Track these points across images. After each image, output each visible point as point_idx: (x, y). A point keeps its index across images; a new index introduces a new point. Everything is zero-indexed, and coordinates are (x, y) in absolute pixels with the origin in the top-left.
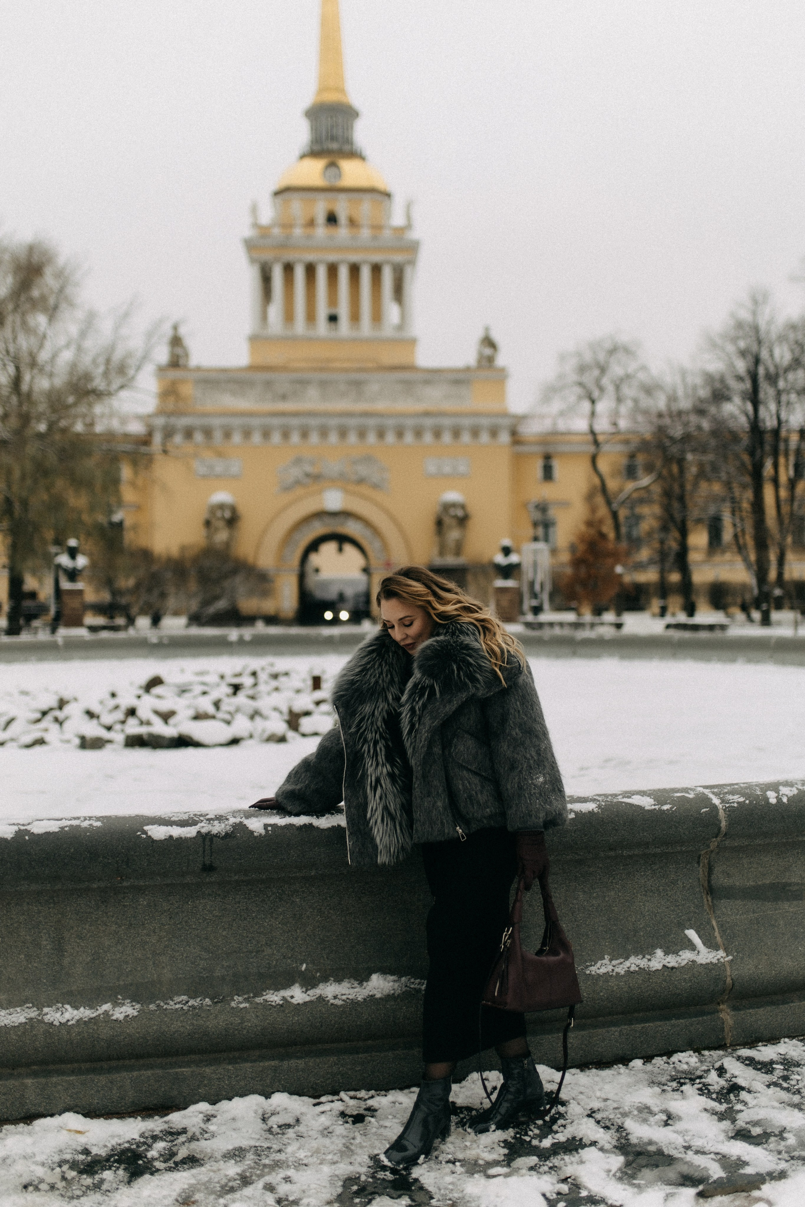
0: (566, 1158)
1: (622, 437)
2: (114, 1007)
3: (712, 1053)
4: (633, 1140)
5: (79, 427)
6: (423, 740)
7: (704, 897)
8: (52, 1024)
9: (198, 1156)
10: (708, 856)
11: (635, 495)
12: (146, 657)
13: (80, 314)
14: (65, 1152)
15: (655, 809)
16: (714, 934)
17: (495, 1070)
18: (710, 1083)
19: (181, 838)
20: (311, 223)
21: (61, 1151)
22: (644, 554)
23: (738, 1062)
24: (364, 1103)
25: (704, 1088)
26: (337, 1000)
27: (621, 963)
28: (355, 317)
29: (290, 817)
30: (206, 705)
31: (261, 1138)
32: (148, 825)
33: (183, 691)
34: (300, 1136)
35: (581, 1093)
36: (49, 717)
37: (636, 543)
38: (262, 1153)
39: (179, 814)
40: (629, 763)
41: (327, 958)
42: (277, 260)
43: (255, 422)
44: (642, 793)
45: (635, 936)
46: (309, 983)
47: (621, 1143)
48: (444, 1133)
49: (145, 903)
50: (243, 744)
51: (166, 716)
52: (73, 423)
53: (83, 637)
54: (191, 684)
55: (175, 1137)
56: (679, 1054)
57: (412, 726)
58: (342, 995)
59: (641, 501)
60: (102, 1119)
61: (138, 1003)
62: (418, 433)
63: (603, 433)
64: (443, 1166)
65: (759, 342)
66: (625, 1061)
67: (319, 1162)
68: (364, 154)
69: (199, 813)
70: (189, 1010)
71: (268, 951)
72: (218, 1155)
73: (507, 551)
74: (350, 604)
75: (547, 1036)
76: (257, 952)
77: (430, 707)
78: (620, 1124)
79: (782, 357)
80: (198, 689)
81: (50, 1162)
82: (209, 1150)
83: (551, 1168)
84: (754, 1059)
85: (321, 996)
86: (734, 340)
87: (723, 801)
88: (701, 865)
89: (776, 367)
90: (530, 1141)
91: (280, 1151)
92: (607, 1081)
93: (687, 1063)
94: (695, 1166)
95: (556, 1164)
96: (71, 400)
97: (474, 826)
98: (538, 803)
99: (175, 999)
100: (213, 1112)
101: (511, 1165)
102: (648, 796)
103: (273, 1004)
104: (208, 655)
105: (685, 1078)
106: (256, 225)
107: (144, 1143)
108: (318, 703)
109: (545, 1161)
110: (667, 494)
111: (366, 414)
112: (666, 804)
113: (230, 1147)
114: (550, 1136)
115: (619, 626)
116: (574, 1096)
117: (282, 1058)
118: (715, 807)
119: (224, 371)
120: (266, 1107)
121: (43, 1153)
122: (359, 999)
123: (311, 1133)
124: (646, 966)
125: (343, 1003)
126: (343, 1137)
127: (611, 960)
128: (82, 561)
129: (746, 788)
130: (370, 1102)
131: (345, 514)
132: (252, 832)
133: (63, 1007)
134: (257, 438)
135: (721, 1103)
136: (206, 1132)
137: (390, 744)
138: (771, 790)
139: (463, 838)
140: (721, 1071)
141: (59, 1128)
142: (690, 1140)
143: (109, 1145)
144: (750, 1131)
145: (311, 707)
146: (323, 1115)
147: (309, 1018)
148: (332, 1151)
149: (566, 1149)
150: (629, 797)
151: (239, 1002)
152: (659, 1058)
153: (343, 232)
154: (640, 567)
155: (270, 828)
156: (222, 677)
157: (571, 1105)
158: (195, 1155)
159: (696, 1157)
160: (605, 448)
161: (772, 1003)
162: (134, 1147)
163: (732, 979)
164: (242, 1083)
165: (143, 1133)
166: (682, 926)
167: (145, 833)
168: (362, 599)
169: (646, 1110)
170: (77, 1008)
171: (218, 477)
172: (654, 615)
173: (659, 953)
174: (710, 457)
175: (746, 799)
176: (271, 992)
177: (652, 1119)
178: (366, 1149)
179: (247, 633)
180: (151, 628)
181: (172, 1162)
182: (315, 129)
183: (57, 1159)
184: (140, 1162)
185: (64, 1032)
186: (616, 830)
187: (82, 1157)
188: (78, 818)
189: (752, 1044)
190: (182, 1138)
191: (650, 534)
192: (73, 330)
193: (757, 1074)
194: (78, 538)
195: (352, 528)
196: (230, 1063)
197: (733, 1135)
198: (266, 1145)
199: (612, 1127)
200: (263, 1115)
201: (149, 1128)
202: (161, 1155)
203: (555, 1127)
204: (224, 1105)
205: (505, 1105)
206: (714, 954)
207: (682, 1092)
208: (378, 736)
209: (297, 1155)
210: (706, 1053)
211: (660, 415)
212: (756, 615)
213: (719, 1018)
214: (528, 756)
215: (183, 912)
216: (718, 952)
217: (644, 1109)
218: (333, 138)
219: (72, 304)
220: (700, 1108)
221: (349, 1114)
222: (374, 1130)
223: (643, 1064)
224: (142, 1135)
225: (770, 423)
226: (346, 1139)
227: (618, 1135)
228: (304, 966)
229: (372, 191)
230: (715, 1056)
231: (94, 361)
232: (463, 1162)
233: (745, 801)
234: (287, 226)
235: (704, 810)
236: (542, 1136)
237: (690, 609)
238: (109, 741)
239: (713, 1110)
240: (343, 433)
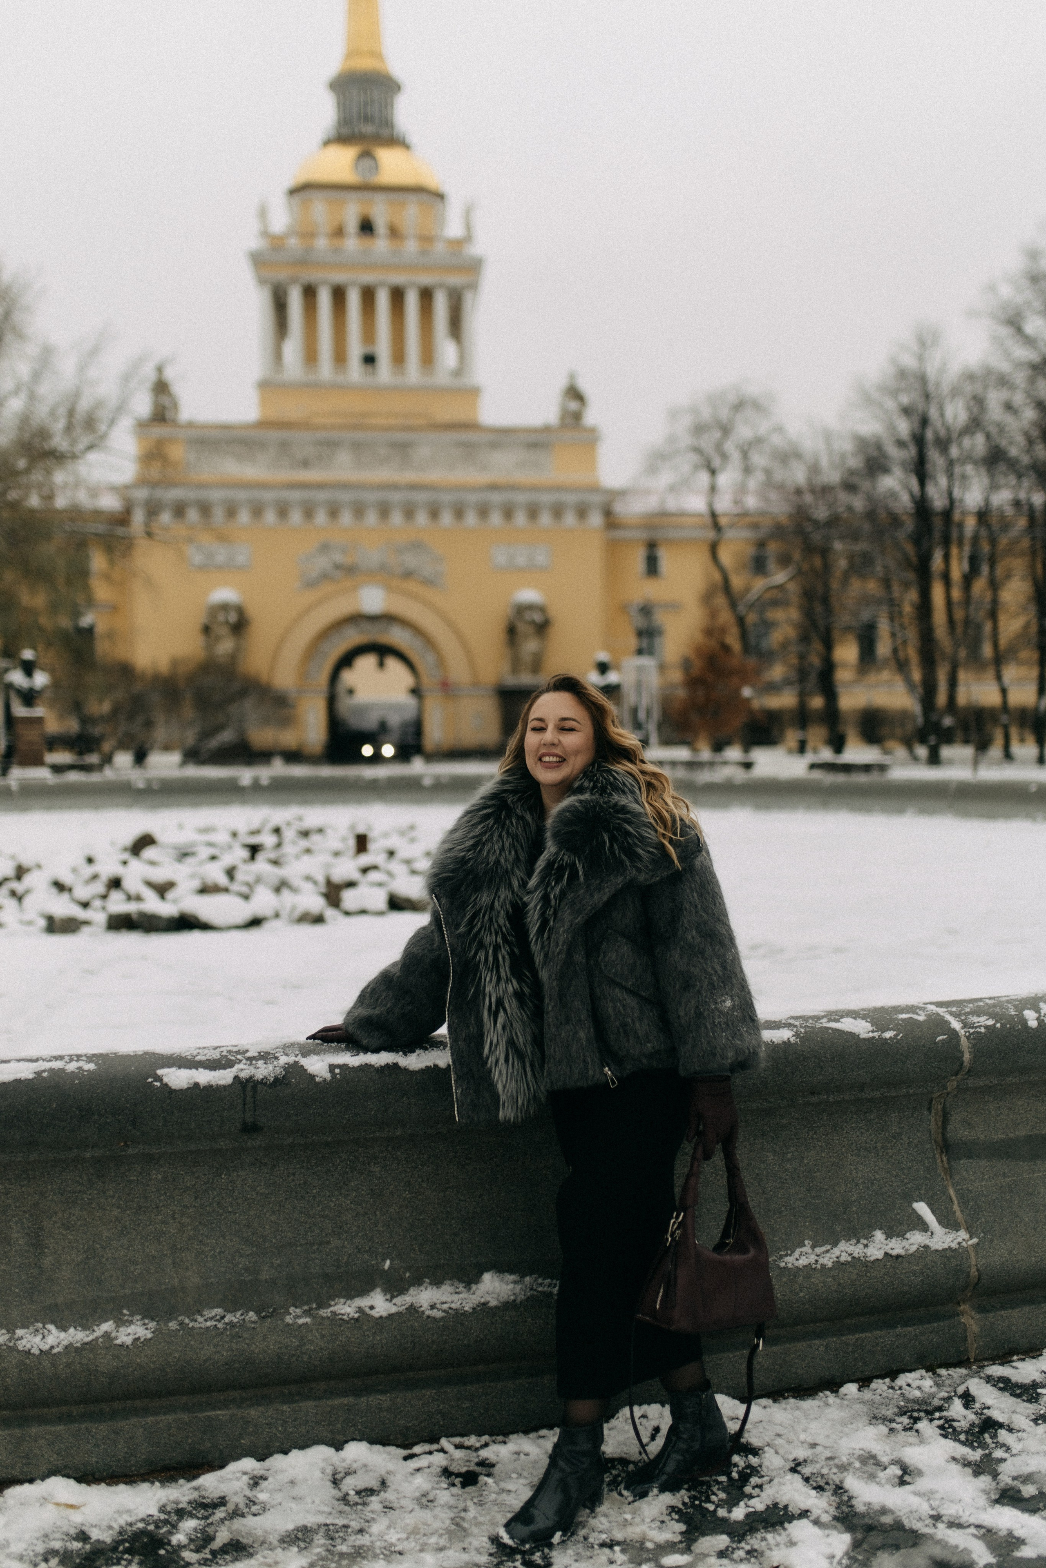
0: (769, 1536)
1: (748, 520)
2: (118, 1327)
3: (952, 1371)
4: (860, 1508)
5: (34, 501)
6: (561, 943)
7: (937, 1156)
8: (28, 1353)
9: (244, 1541)
10: (942, 1101)
11: (768, 595)
12: (129, 806)
13: (32, 349)
14: (51, 1537)
15: (874, 1037)
16: (952, 1208)
17: (656, 1403)
18: (955, 1418)
19: (211, 1086)
20: (339, 232)
21: (46, 1536)
22: (777, 672)
23: (989, 1386)
24: (475, 1454)
25: (947, 1426)
26: (435, 1311)
27: (827, 1251)
28: (399, 357)
29: (365, 1053)
30: (216, 874)
31: (334, 1512)
32: (162, 1067)
33: (184, 854)
34: (388, 1508)
35: (779, 1435)
36: (4, 891)
37: (767, 657)
38: (337, 1535)
39: (206, 1051)
40: (781, 951)
41: (421, 1252)
42: (294, 280)
43: (268, 496)
44: (854, 1014)
45: (845, 1213)
46: (395, 1288)
47: (842, 1513)
48: (593, 1501)
49: (160, 1177)
50: (267, 926)
51: (162, 889)
52: (27, 495)
53: (45, 779)
54: (193, 844)
55: (210, 1511)
56: (908, 1374)
57: (544, 923)
58: (443, 1303)
59: (775, 603)
60: (103, 1484)
61: (153, 1319)
62: (483, 512)
63: (726, 515)
64: (596, 1552)
65: (927, 396)
66: (834, 1385)
67: (418, 1548)
68: (407, 140)
69: (235, 1049)
70: (225, 1329)
71: (335, 1242)
72: (273, 1539)
73: (603, 668)
74: (395, 736)
75: (725, 1355)
76: (320, 1244)
77: (570, 896)
78: (838, 1483)
79: (955, 417)
80: (204, 852)
81: (31, 1553)
82: (260, 1533)
83: (748, 1552)
84: (1010, 1380)
85: (412, 1305)
86: (894, 393)
87: (965, 1025)
88: (933, 1111)
89: (948, 429)
90: (715, 1511)
91: (361, 1531)
92: (812, 1417)
93: (919, 1388)
94: (951, 1546)
95: (756, 1547)
96: (22, 464)
97: (629, 1067)
98: (723, 1037)
99: (205, 1313)
100: (262, 1472)
101: (692, 1548)
102: (863, 1019)
103: (345, 1317)
104: (212, 804)
105: (919, 1410)
106: (265, 234)
107: (166, 1522)
108: (365, 871)
109: (740, 1542)
110: (808, 595)
111: (413, 487)
112: (888, 1029)
113: (290, 1526)
114: (742, 1504)
115: (748, 766)
116: (768, 1440)
117: (356, 1393)
118: (954, 1033)
119: (226, 427)
120: (338, 1463)
121: (20, 1540)
122: (466, 1308)
123: (404, 1502)
124: (862, 1255)
125: (443, 1314)
126: (450, 1507)
127: (813, 1247)
128: (40, 679)
129: (994, 1006)
130: (484, 1453)
131: (388, 619)
132: (312, 1077)
133: (44, 1327)
134: (270, 517)
135: (974, 1449)
136: (254, 1503)
137: (516, 950)
138: (1029, 1009)
139: (613, 1083)
140: (968, 1399)
141: (42, 1501)
142: (939, 1506)
143: (116, 1526)
144: (1019, 1491)
145: (355, 875)
146: (419, 1475)
147: (395, 1337)
148: (437, 1531)
149: (767, 1523)
150: (837, 1021)
151: (296, 1317)
152: (880, 1381)
153: (381, 245)
154: (772, 688)
155: (337, 1071)
156: (234, 835)
157: (767, 1455)
158: (241, 1539)
159: (950, 1532)
160: (729, 534)
161: (1031, 1301)
162: (151, 1527)
163: (978, 1270)
164: (303, 1430)
165: (164, 1506)
166: (910, 1198)
167: (159, 1079)
168: (411, 730)
169: (872, 1461)
170: (63, 1328)
171: (220, 568)
172: (790, 751)
173: (879, 1235)
174: (862, 546)
175: (997, 1022)
176: (342, 1300)
177: (882, 1475)
178: (484, 1527)
179: (265, 773)
180: (133, 767)
181: (207, 1551)
182: (343, 106)
183: (40, 1548)
184: (162, 1552)
185: (46, 1363)
186: (822, 1068)
187: (77, 1545)
188: (61, 1058)
189: (1004, 1359)
190: (220, 1514)
191: (785, 645)
192: (24, 370)
193: (1017, 1403)
194: (34, 648)
195: (397, 637)
196: (284, 1402)
197: (997, 1497)
198: (340, 1522)
199: (826, 1487)
200: (334, 1475)
201: (172, 1498)
202: (191, 1540)
203: (748, 1489)
204: (277, 1461)
205: (676, 1457)
206: (953, 1235)
207: (917, 1431)
208: (500, 940)
209: (386, 1537)
210: (943, 1372)
211: (798, 492)
212: (922, 751)
213: (960, 1323)
214: (710, 970)
215: (215, 1189)
216: (959, 1233)
217: (867, 1458)
218: (367, 119)
219: (20, 336)
220: (947, 1456)
221: (456, 1471)
222: (493, 1496)
223: (859, 1390)
224: (162, 1509)
225: (938, 502)
226: (455, 1510)
227: (837, 1500)
228: (388, 1262)
229: (418, 190)
230: (955, 1375)
231: (52, 413)
232: (625, 1546)
233: (994, 1024)
234: (308, 235)
235: (941, 1038)
236: (731, 1503)
237: (838, 744)
238: (86, 923)
239: (964, 1459)
240: (384, 511)
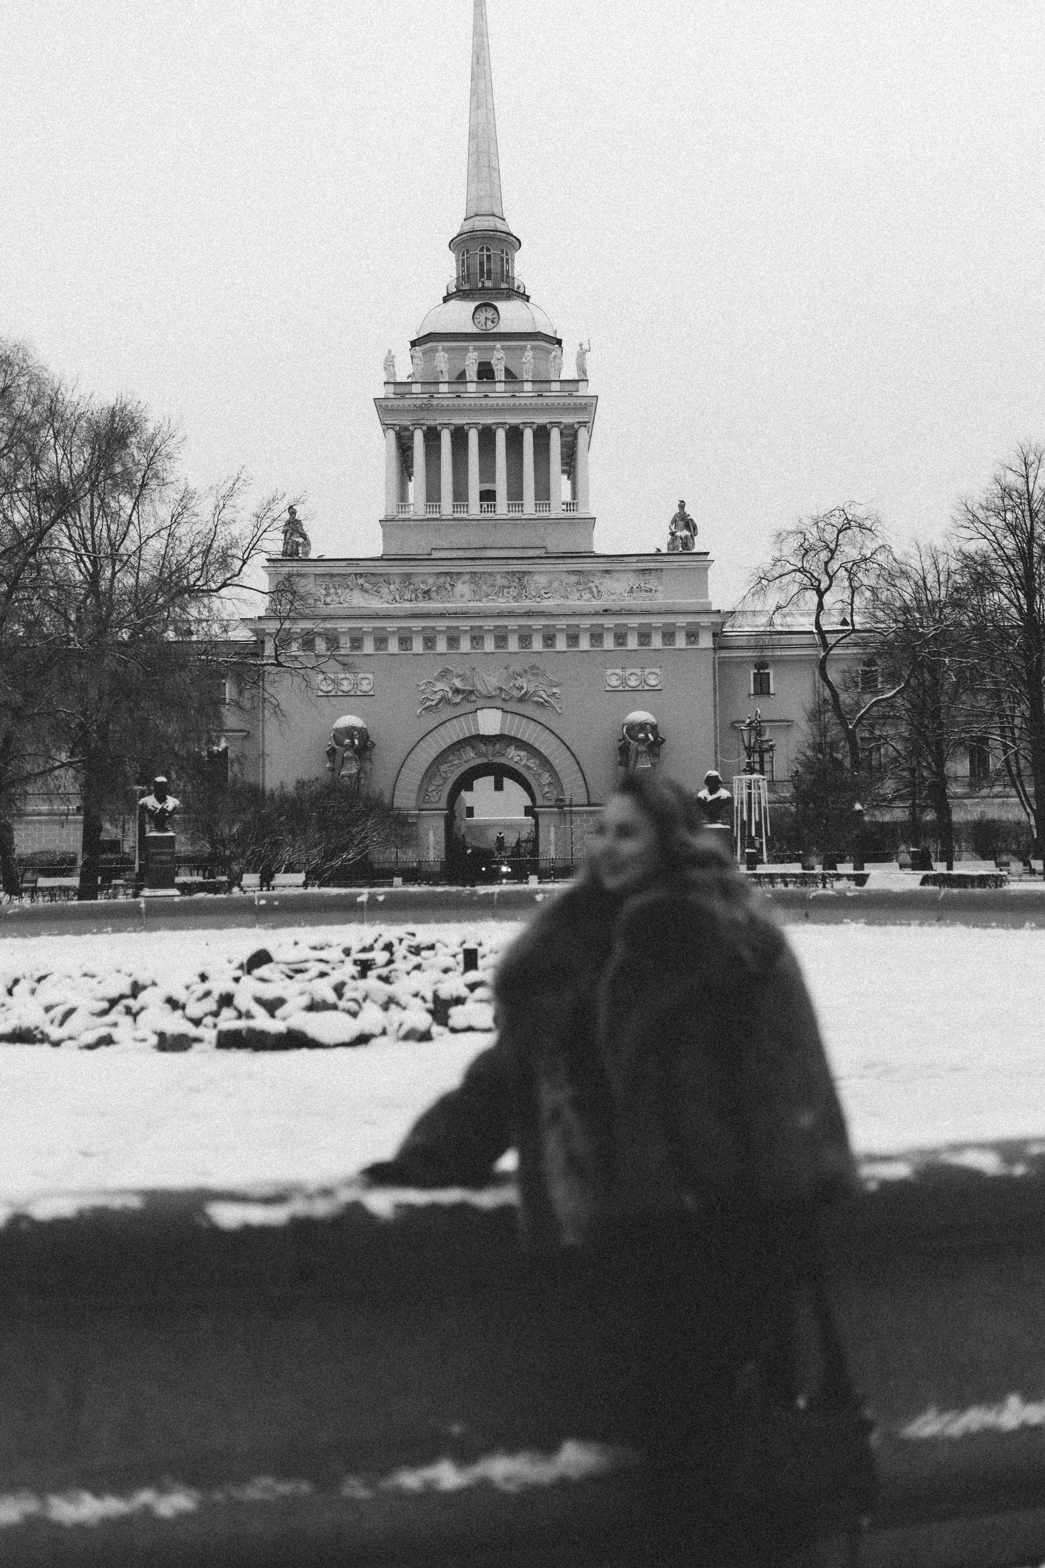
1: (855, 637)
2: (158, 1496)
8: (61, 1523)
11: (875, 712)
12: (251, 925)
13: (172, 494)
15: (1002, 1174)
19: (263, 1226)
22: (889, 787)
26: (509, 1485)
27: (954, 1419)
28: (516, 494)
30: (324, 990)
32: (211, 1203)
33: (296, 971)
36: (120, 1008)
37: (878, 773)
42: (417, 425)
43: (390, 625)
46: (465, 1456)
50: (374, 1042)
51: (272, 1006)
52: (163, 630)
53: (171, 899)
54: (305, 961)
58: (518, 1476)
59: (884, 717)
61: (197, 1489)
62: (596, 636)
63: (832, 632)
65: (1032, 514)
68: (526, 292)
70: (276, 1502)
73: (712, 784)
80: (315, 968)
85: (483, 1478)
86: (1000, 512)
96: (161, 599)
99: (254, 1483)
102: (990, 1153)
103: (409, 1491)
104: (330, 922)
108: (472, 987)
110: (917, 709)
111: (529, 614)
112: (1018, 1165)
115: (861, 880)
124: (993, 1424)
127: (938, 1414)
128: (172, 802)
131: (506, 739)
132: (377, 1216)
133: (78, 1495)
134: (393, 646)
145: (464, 992)
150: (959, 1153)
151: (355, 1488)
154: (882, 803)
156: (347, 952)
160: (835, 652)
167: (208, 1216)
170: (100, 1496)
171: (346, 695)
172: (904, 865)
173: (1013, 1400)
174: (972, 660)
176: (406, 1470)
179: (381, 892)
182: (463, 264)
188: (108, 1192)
191: (895, 760)
195: (514, 757)
211: (905, 609)
212: (1036, 866)
218: (490, 274)
219: (162, 482)
228: (457, 1425)
229: (537, 336)
231: (189, 553)
237: (949, 857)
238: (197, 1040)
240: (501, 637)
